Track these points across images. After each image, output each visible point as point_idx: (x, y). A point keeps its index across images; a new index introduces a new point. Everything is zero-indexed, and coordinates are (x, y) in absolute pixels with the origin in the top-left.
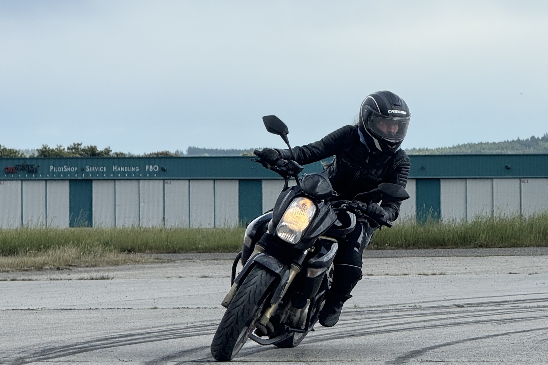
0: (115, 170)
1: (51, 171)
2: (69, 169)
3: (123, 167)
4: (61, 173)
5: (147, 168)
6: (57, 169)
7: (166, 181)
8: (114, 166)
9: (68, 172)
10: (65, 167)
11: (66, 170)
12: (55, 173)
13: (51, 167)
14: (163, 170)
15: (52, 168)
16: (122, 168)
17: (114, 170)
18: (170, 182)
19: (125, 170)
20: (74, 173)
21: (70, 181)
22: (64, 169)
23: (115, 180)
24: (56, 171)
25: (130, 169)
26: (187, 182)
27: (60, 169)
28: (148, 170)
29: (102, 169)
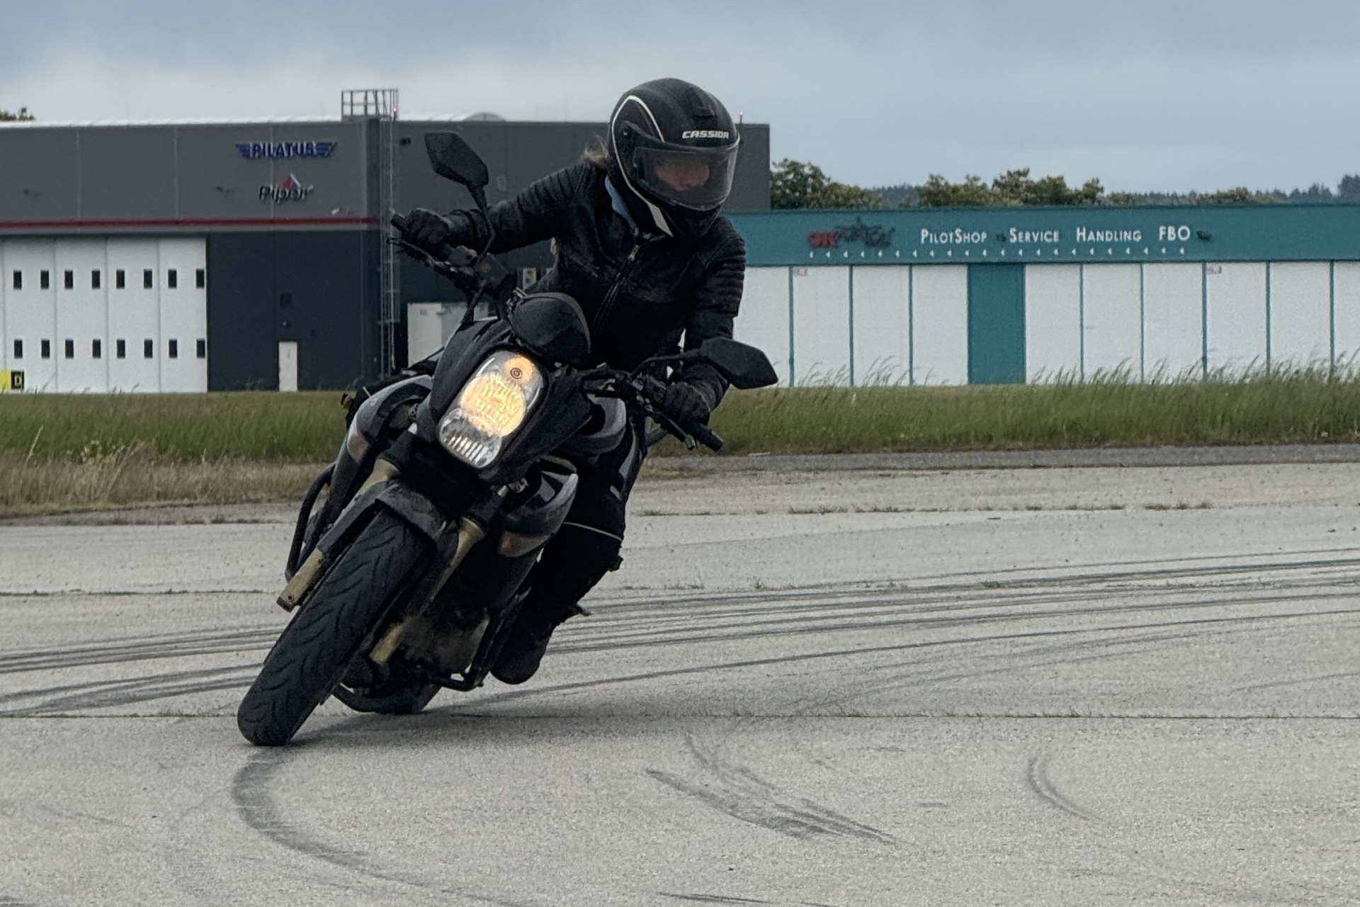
0: (1081, 237)
1: (923, 241)
2: (967, 237)
3: (1102, 230)
4: (949, 246)
5: (1162, 233)
6: (938, 238)
7: (1209, 265)
8: (1078, 230)
9: (965, 245)
10: (958, 231)
11: (959, 241)
12: (934, 246)
13: (923, 231)
14: (1203, 237)
15: (925, 233)
16: (1098, 234)
17: (1078, 239)
18: (1220, 269)
19: (1107, 239)
20: (981, 246)
21: (970, 265)
22: (955, 237)
23: (1081, 263)
24: (936, 241)
25: (1118, 236)
26: (1263, 266)
27: (946, 237)
28: (1165, 237)
29: (1049, 237)
